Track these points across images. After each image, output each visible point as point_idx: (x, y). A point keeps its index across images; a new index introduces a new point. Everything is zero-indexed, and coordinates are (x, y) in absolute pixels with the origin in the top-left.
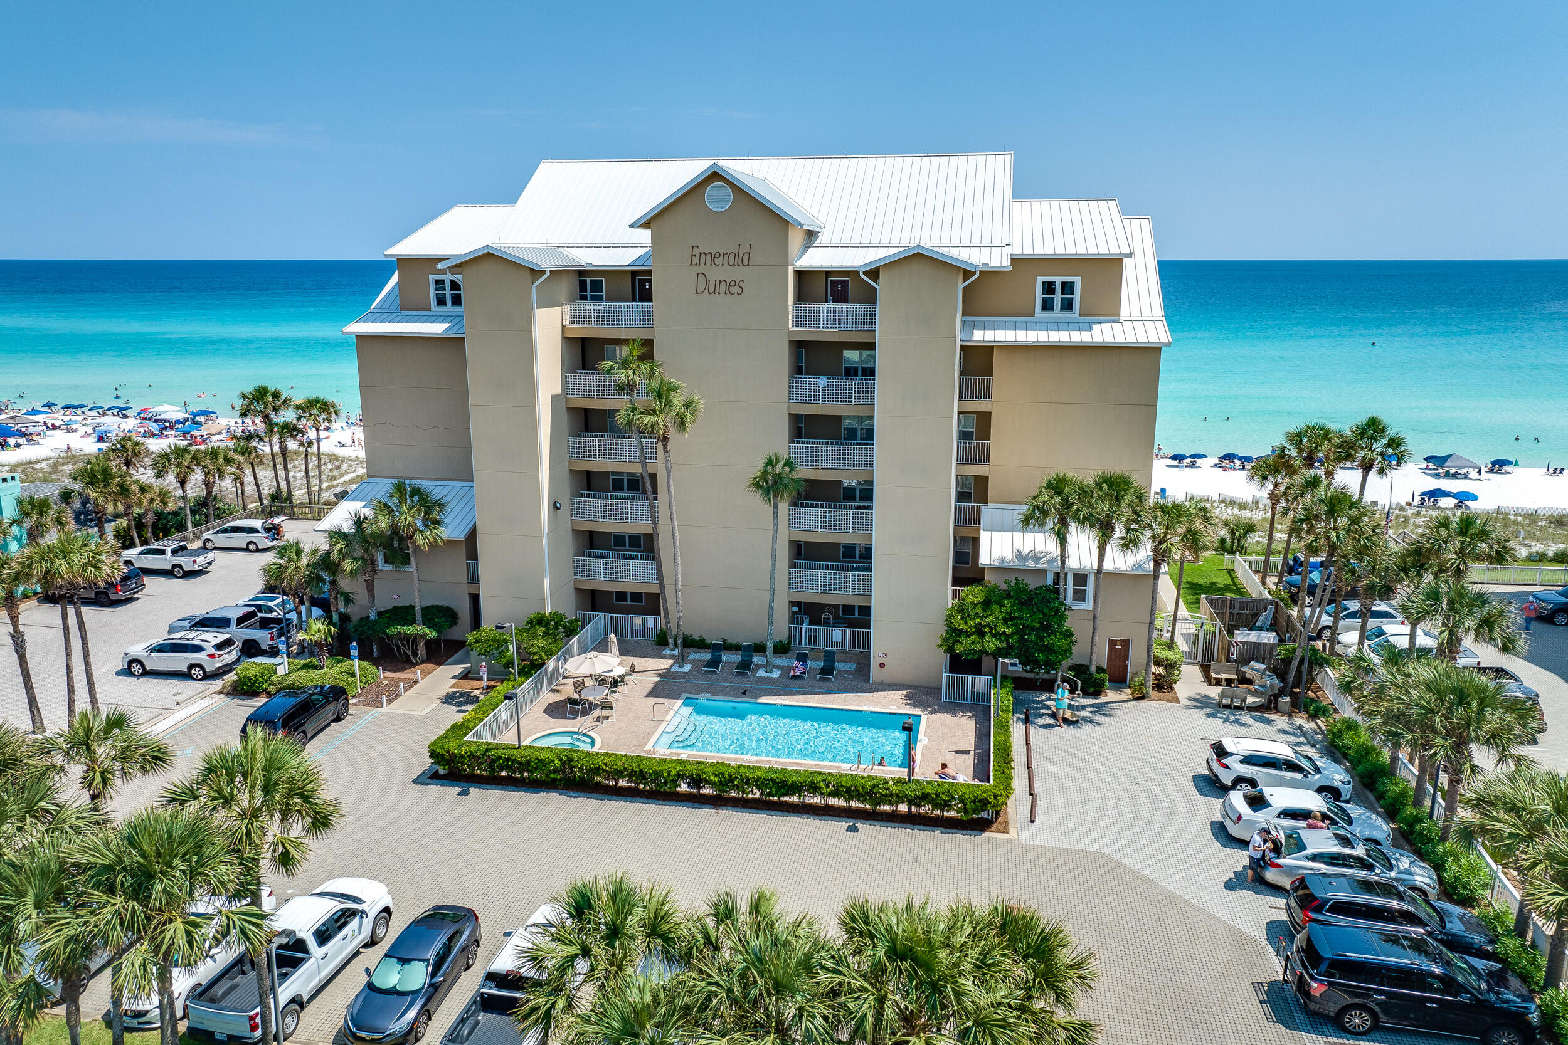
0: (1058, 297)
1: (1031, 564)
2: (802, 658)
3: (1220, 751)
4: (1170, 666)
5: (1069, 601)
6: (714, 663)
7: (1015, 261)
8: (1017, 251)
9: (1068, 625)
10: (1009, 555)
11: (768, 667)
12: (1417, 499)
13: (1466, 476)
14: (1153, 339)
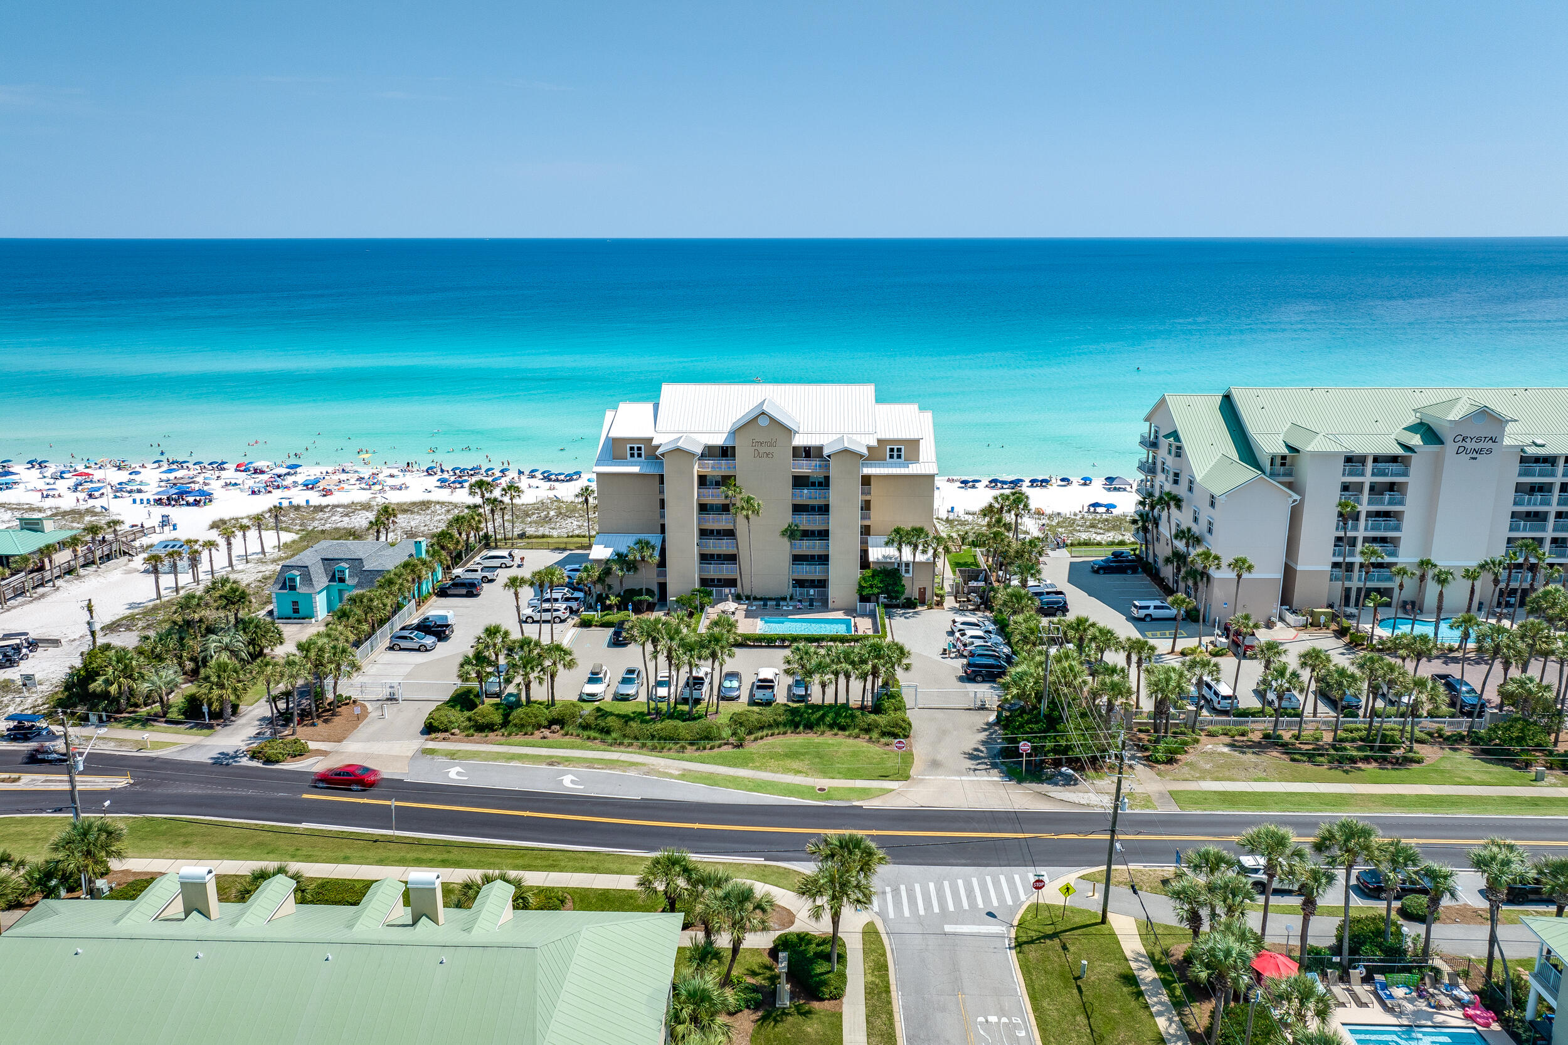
0: (895, 453)
1: (889, 560)
2: (800, 601)
3: (954, 622)
4: (942, 597)
5: (903, 574)
6: (765, 605)
7: (879, 441)
8: (879, 437)
9: (903, 583)
10: (880, 557)
11: (787, 606)
12: (1086, 509)
13: (1125, 490)
14: (932, 472)
